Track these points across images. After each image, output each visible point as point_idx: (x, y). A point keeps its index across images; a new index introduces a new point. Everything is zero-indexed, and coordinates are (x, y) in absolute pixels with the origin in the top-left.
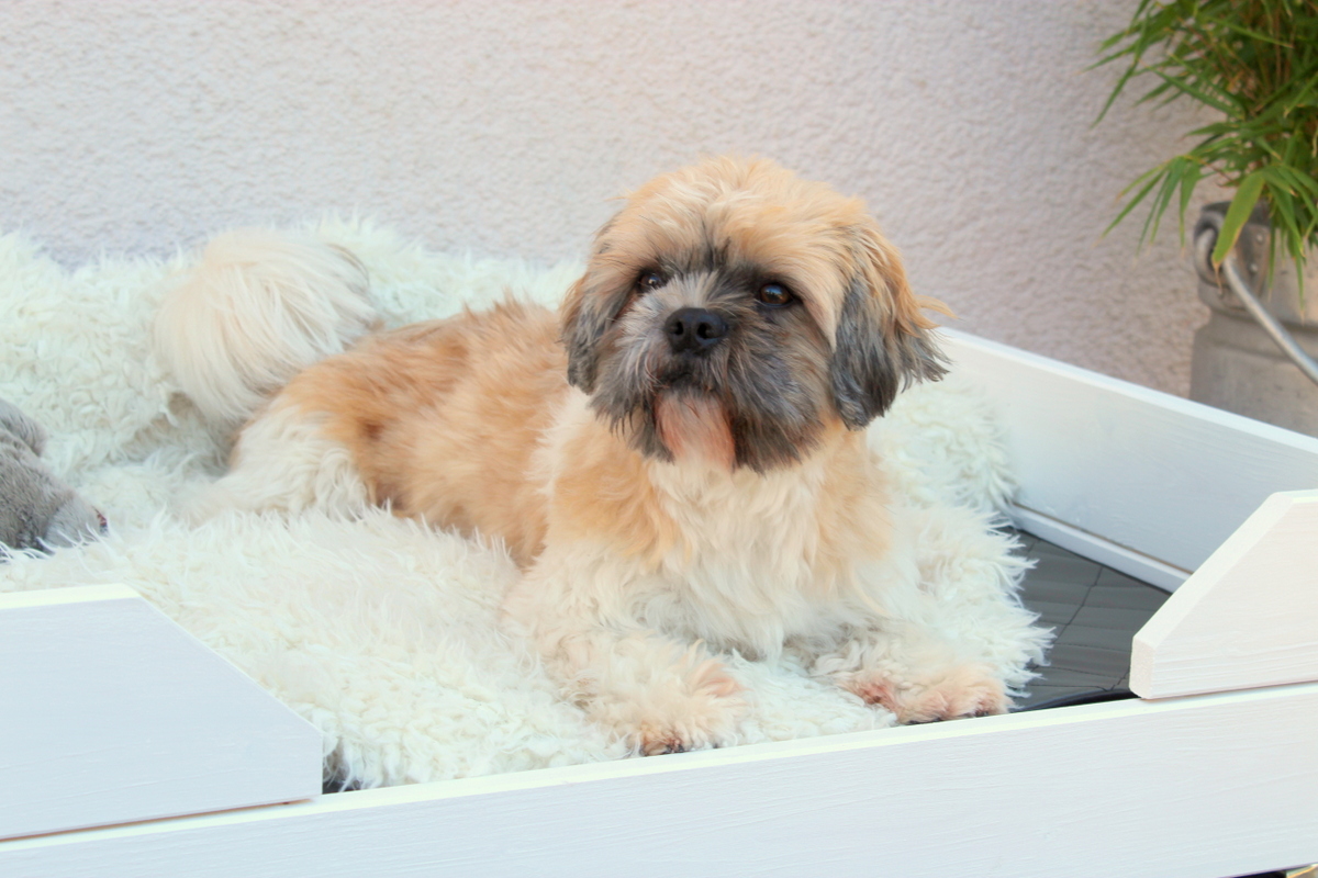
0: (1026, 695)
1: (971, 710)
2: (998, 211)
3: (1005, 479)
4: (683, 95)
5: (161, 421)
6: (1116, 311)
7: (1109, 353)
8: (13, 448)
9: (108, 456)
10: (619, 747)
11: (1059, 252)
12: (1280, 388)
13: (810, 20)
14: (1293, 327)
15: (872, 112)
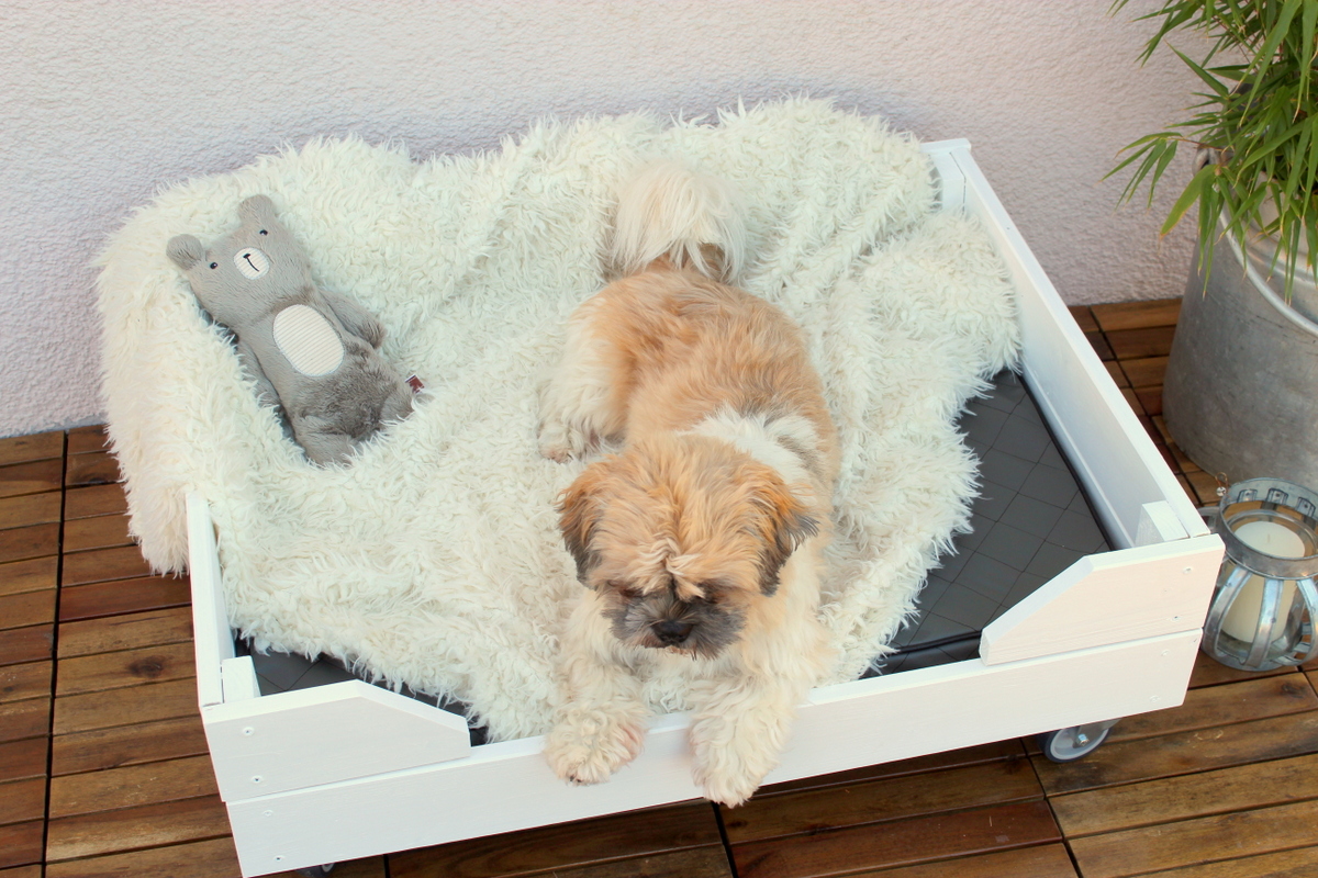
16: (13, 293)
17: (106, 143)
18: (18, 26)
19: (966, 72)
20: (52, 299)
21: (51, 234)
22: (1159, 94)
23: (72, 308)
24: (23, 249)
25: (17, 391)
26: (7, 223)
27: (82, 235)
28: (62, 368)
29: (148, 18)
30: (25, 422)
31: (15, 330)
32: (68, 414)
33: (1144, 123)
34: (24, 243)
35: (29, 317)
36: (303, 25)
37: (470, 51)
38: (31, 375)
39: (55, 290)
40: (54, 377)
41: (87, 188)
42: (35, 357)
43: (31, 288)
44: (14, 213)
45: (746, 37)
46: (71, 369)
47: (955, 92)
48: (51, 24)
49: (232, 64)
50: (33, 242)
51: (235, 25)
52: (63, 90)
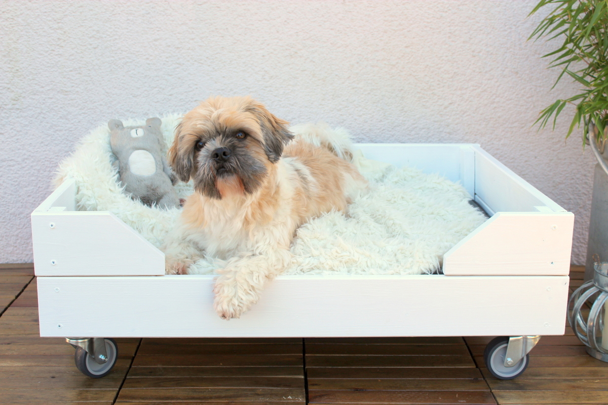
16: (35, 186)
17: (86, 115)
18: (59, 54)
19: (480, 125)
21: (56, 158)
22: (577, 148)
24: (43, 163)
26: (38, 150)
29: (113, 57)
30: (29, 256)
31: (33, 206)
33: (571, 163)
34: (44, 161)
35: (40, 199)
36: (178, 68)
37: (249, 88)
41: (75, 136)
43: (43, 184)
44: (42, 145)
45: (375, 95)
47: (475, 135)
48: (72, 55)
49: (146, 82)
50: (48, 161)
51: (149, 64)
52: (72, 87)
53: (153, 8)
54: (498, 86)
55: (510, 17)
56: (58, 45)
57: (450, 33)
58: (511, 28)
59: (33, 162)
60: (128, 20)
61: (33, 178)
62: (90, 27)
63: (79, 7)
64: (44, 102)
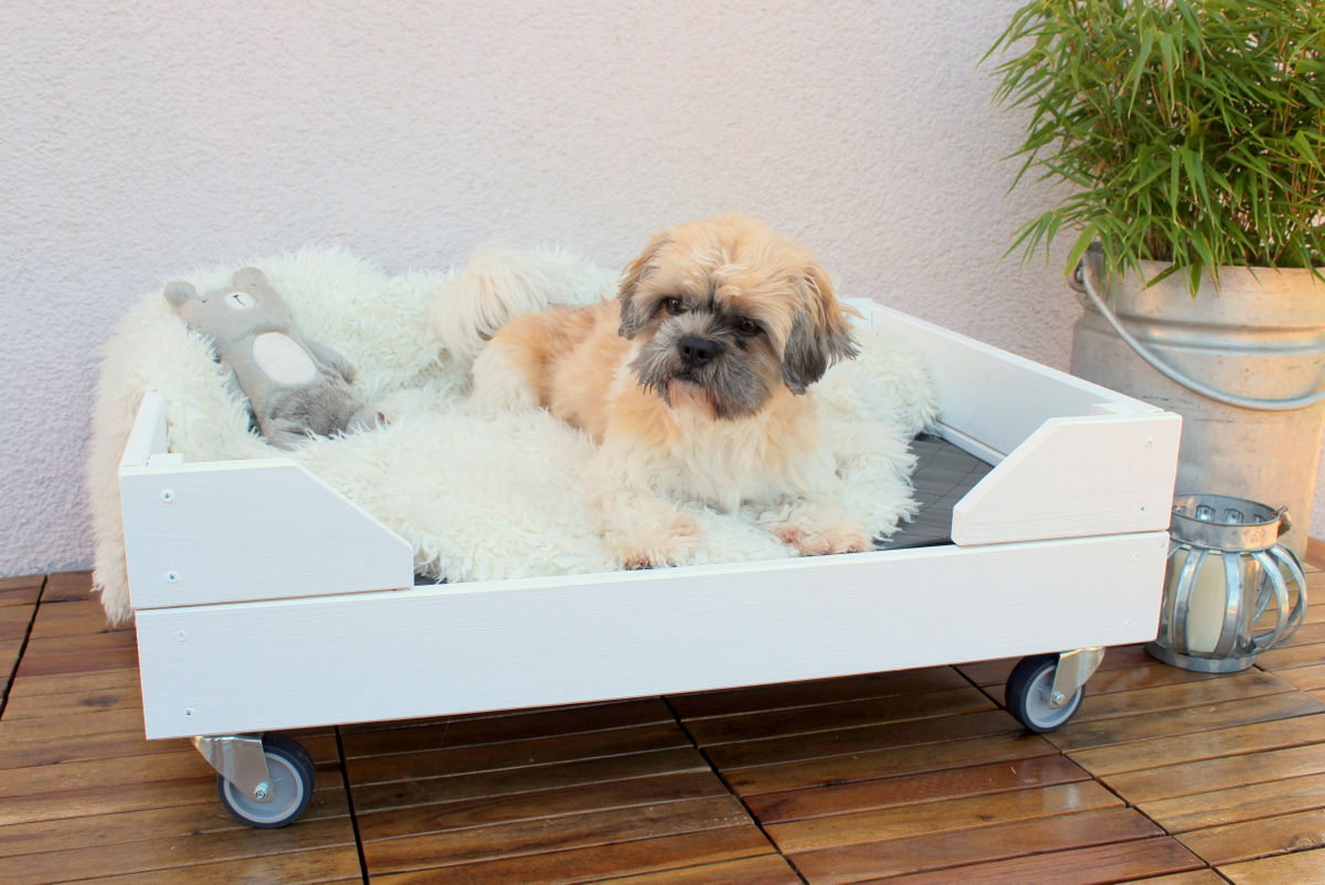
0: (891, 541)
1: (845, 550)
2: (963, 246)
3: (934, 407)
4: (764, 177)
5: (433, 365)
6: (1038, 308)
7: (1034, 333)
8: (331, 378)
9: (402, 384)
10: (611, 564)
11: (1002, 272)
12: (1117, 355)
13: (844, 132)
14: (1125, 318)
15: (883, 187)
16: (16, 421)
17: (120, 271)
18: (58, 149)
19: (857, 264)
20: (52, 429)
21: (59, 360)
22: (1011, 300)
23: (69, 440)
24: (32, 373)
25: (8, 528)
26: (21, 346)
27: (87, 363)
28: (53, 506)
29: (172, 152)
30: (10, 564)
31: (13, 461)
32: (51, 559)
33: (1002, 327)
34: (33, 367)
35: (29, 447)
36: (303, 170)
37: (444, 207)
38: (22, 512)
39: (55, 420)
40: (43, 516)
41: (97, 315)
42: (29, 492)
43: (34, 416)
44: (29, 336)
46: (61, 508)
48: (86, 150)
49: (239, 201)
50: (42, 367)
51: (245, 165)
52: (89, 214)
53: (250, 52)
54: (886, 195)
55: (903, 71)
56: (55, 130)
57: (805, 99)
58: (904, 91)
59: (11, 371)
60: (201, 77)
61: (12, 405)
62: (122, 93)
63: (98, 52)
64: (29, 247)
